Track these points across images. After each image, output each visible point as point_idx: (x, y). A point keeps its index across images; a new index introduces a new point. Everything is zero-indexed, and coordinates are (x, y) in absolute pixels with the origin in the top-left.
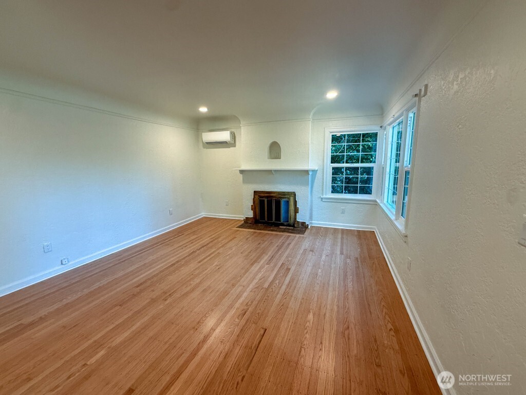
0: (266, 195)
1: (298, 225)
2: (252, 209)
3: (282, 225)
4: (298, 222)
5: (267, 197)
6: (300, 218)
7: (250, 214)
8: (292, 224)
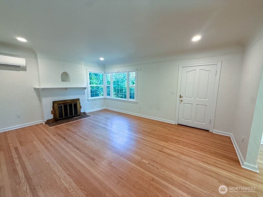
0: (63, 102)
1: (82, 114)
2: (52, 113)
3: (75, 116)
4: (82, 113)
5: (64, 103)
6: (82, 111)
7: (51, 117)
8: (79, 115)
